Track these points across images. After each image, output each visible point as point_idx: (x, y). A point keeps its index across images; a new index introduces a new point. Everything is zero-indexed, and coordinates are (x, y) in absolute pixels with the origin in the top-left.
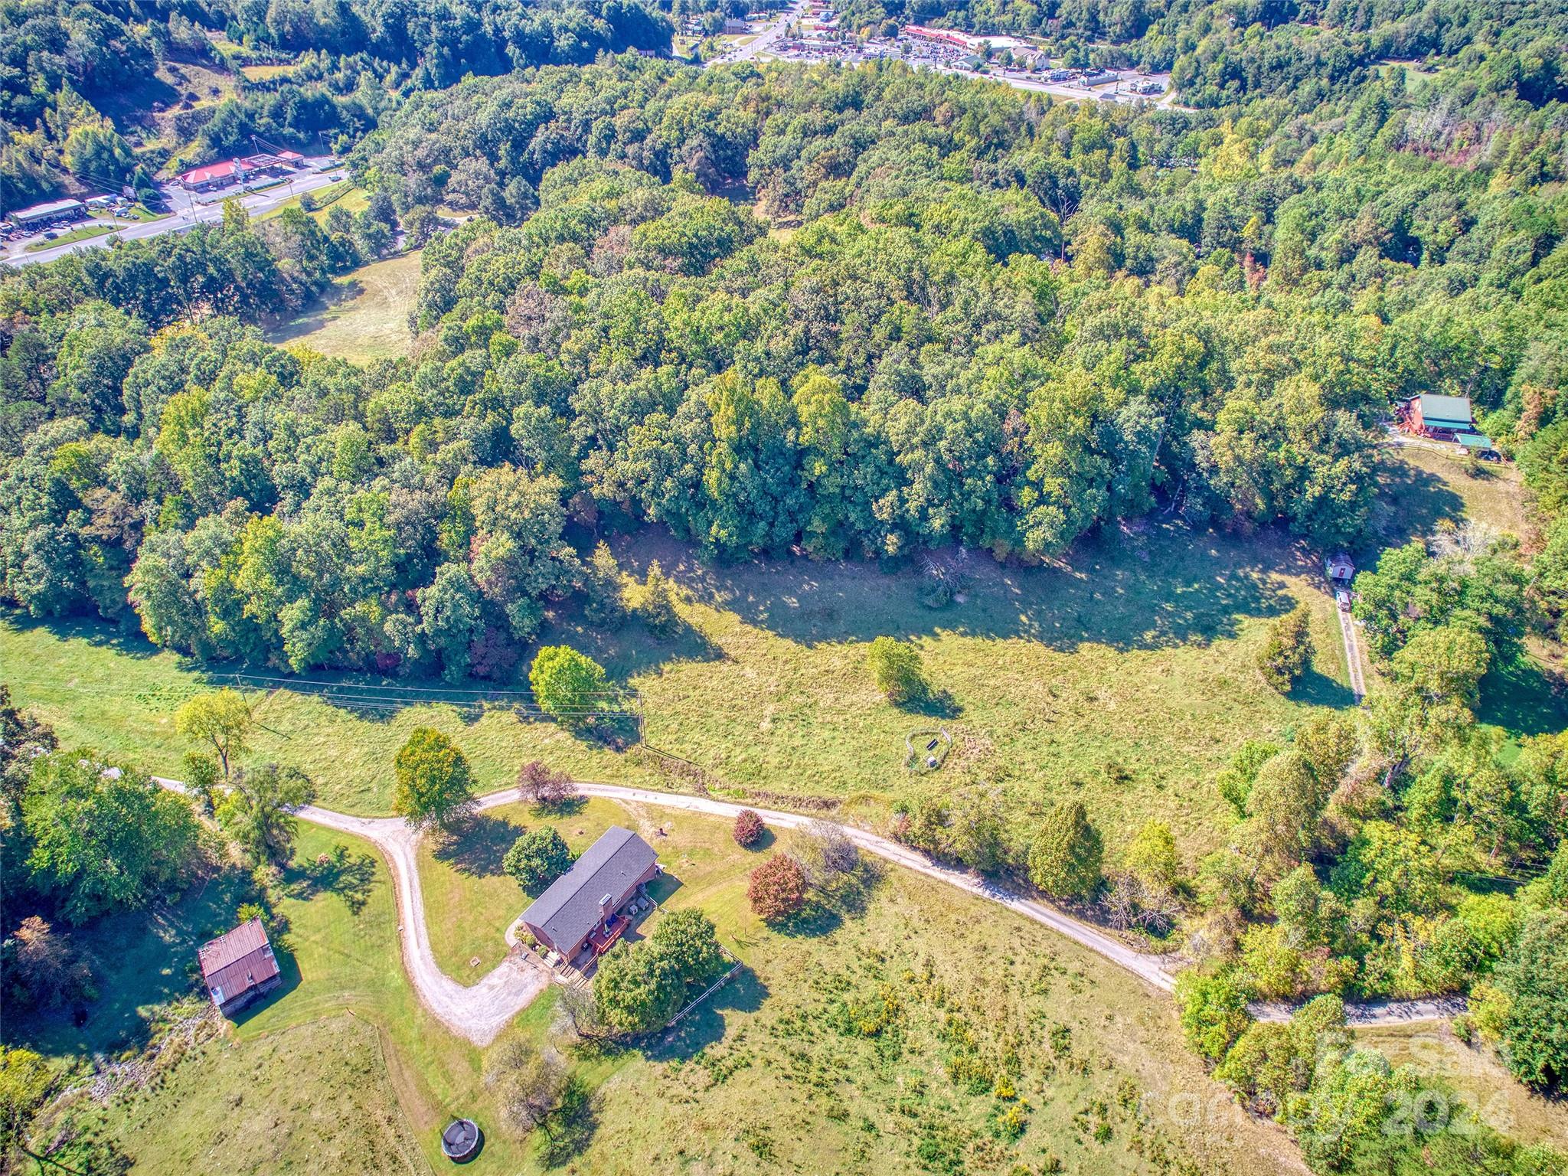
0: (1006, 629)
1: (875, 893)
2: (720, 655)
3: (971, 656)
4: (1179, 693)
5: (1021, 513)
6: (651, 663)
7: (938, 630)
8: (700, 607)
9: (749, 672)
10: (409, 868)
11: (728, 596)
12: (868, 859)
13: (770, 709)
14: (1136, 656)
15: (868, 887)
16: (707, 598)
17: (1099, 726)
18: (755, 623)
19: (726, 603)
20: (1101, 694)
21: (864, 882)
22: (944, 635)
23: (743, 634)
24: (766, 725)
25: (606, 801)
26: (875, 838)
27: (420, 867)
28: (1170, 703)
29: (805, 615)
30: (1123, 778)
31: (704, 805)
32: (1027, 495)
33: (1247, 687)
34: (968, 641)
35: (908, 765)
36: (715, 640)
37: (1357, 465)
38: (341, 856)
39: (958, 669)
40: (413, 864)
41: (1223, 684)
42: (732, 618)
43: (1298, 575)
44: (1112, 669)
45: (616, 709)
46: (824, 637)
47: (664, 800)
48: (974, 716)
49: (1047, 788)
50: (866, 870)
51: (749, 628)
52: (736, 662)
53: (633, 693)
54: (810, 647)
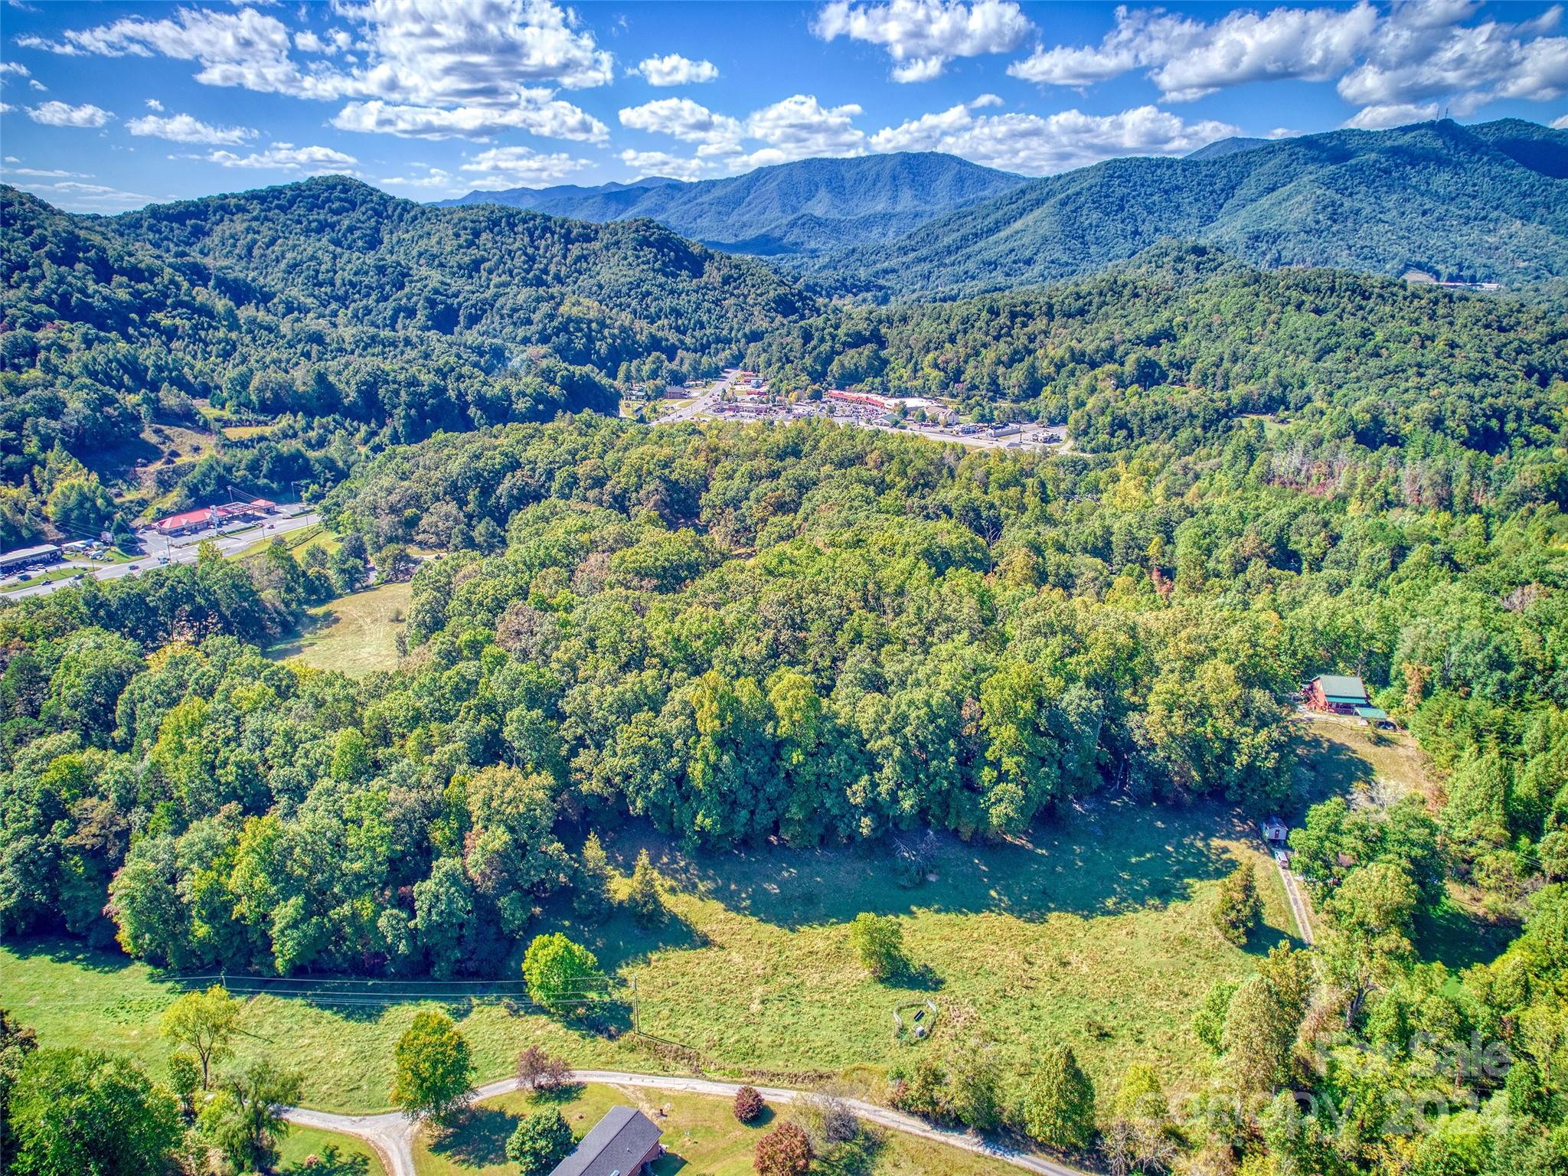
0: (978, 904)
1: (878, 1159)
2: (706, 942)
3: (947, 931)
4: (1146, 953)
5: (982, 792)
6: (639, 952)
7: (914, 908)
8: (684, 897)
9: (736, 957)
10: (404, 1163)
11: (710, 885)
12: (868, 1128)
13: (759, 991)
14: (1100, 922)
15: (870, 1154)
16: (691, 888)
17: (1075, 988)
18: (738, 910)
19: (709, 892)
20: (1072, 959)
21: (866, 1150)
22: (921, 913)
23: (728, 921)
24: (756, 1007)
25: (601, 1085)
26: (872, 1107)
27: (416, 1161)
28: (1138, 963)
29: (785, 900)
30: (1103, 1036)
31: (701, 1086)
32: (987, 774)
33: (1207, 944)
34: (942, 916)
35: (898, 1036)
36: (701, 928)
37: (1275, 735)
38: (331, 1156)
39: (936, 944)
40: (408, 1158)
41: (1185, 941)
42: (717, 906)
43: (1238, 839)
44: (1080, 935)
45: (607, 999)
46: (806, 920)
47: (662, 1083)
48: (956, 987)
49: (1033, 1049)
50: (867, 1138)
51: (733, 915)
52: (722, 948)
53: (623, 983)
54: (793, 930)
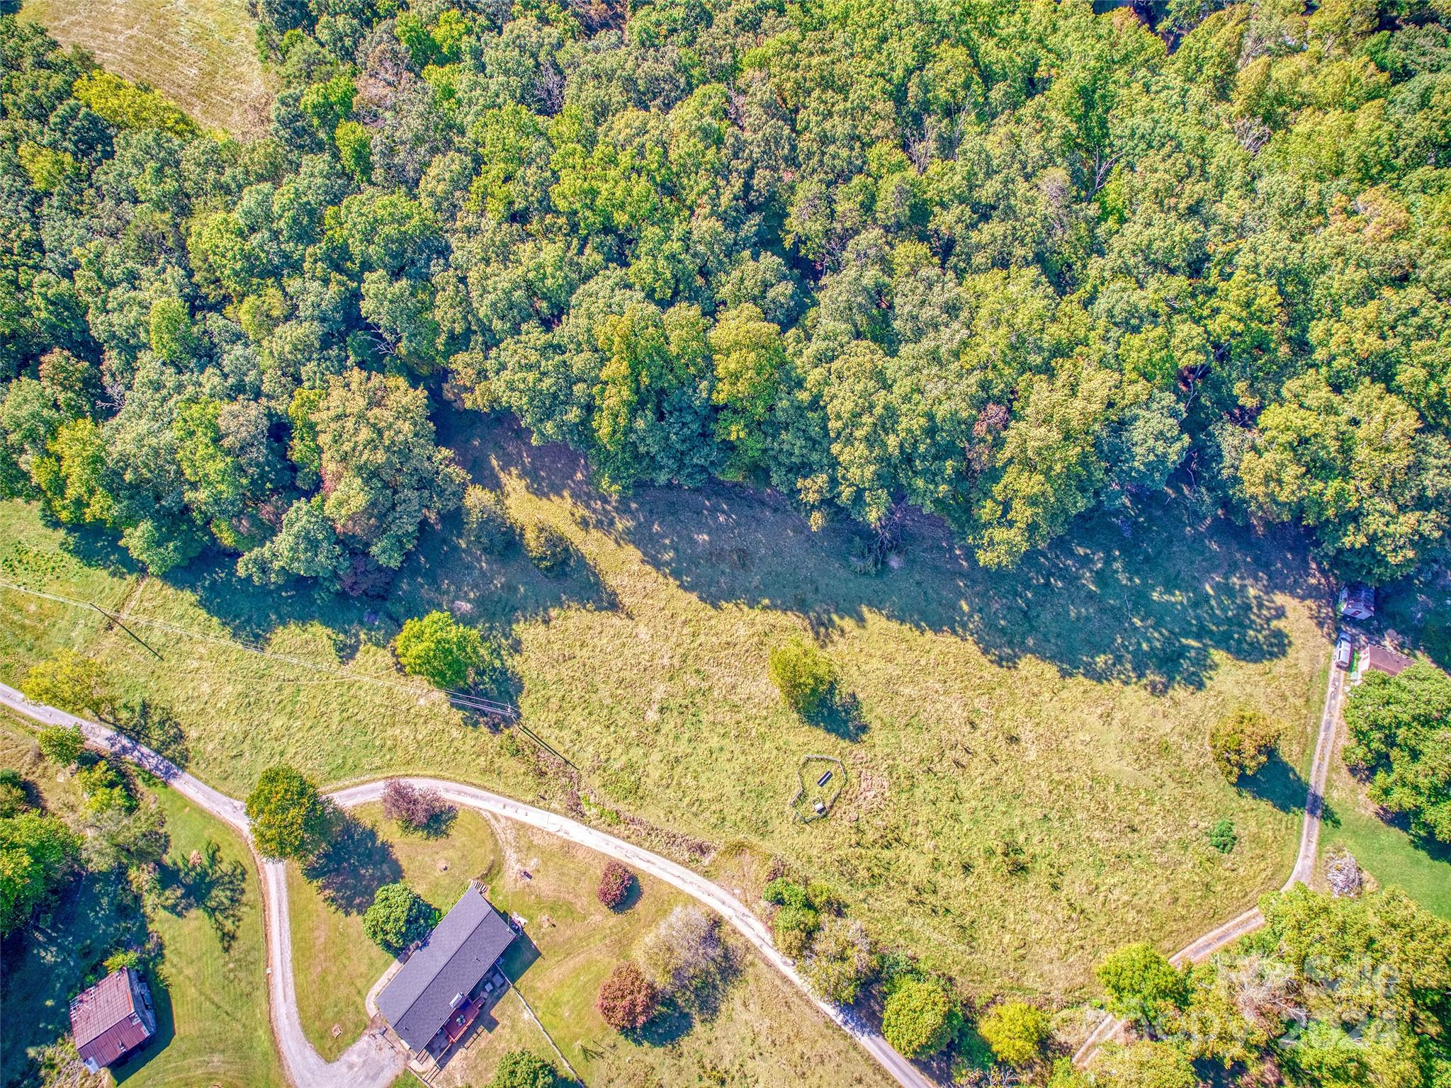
0: (942, 620)
1: (730, 989)
2: (612, 605)
3: (892, 646)
4: (1112, 753)
5: (978, 527)
6: (538, 608)
7: (865, 609)
8: (595, 534)
9: (643, 632)
10: (278, 883)
11: (631, 524)
12: (731, 941)
13: (660, 691)
14: (1079, 683)
15: (724, 979)
16: (606, 525)
17: (1011, 780)
18: (657, 565)
19: (628, 531)
20: (1026, 734)
21: (722, 971)
22: (870, 617)
23: (641, 575)
24: (652, 716)
25: (476, 813)
26: (742, 909)
27: (290, 886)
28: (1099, 765)
29: (714, 555)
30: (1020, 869)
31: (576, 832)
32: (987, 510)
33: (1189, 759)
34: (894, 625)
35: (794, 805)
36: (612, 581)
37: (1426, 528)
38: (213, 859)
39: (875, 663)
40: (283, 885)
41: (1164, 749)
42: (632, 553)
43: (1303, 598)
44: (1047, 696)
45: (497, 664)
46: (731, 595)
47: (536, 817)
48: (878, 737)
49: (935, 865)
50: (726, 957)
51: (648, 568)
52: (630, 616)
53: (516, 647)
54: (715, 606)
